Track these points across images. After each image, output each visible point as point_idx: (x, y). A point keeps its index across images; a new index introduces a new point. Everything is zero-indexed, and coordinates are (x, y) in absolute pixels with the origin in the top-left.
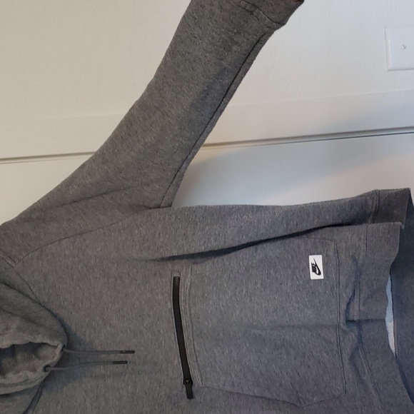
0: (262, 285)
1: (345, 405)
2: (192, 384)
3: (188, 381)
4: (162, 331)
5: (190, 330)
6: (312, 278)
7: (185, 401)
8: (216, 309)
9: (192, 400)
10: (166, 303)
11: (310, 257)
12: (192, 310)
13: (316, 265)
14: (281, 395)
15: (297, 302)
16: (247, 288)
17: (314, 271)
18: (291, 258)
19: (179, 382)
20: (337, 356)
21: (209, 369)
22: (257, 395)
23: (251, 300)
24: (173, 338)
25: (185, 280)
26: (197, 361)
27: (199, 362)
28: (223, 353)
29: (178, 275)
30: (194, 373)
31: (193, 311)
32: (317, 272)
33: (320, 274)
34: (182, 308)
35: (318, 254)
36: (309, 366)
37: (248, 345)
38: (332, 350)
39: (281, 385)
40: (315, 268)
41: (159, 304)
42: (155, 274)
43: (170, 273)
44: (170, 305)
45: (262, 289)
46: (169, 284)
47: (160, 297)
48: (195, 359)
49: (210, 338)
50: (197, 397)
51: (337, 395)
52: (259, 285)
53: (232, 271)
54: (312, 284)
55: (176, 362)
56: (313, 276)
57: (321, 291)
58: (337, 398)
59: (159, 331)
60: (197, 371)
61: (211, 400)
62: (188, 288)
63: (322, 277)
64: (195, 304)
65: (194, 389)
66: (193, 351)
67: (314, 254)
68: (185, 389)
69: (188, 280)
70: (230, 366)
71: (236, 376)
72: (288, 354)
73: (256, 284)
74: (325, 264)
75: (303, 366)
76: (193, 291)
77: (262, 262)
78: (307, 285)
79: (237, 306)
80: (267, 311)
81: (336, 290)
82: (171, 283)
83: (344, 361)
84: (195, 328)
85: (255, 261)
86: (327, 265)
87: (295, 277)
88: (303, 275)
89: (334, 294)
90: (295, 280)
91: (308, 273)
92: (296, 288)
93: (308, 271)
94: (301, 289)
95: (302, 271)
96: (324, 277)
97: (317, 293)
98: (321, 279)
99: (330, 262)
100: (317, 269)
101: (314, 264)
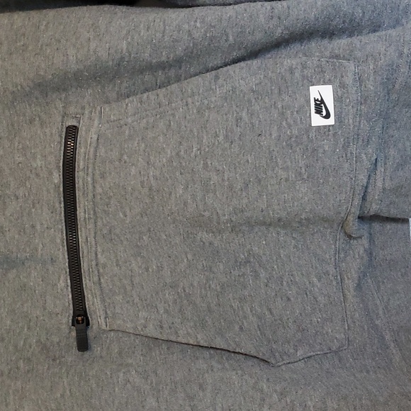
0: (226, 137)
1: (348, 365)
2: (88, 324)
3: (81, 317)
4: (38, 227)
5: (91, 226)
6: (313, 124)
7: (73, 355)
8: (142, 182)
9: (87, 354)
10: (51, 173)
12: (98, 186)
13: (322, 101)
14: (243, 344)
15: (286, 169)
16: (200, 142)
17: (319, 111)
19: (64, 321)
20: (334, 283)
21: (119, 298)
22: (202, 343)
23: (206, 166)
24: (58, 241)
25: (88, 131)
26: (100, 284)
27: (104, 285)
28: (147, 270)
29: (75, 124)
30: (93, 304)
31: (99, 190)
32: (324, 113)
33: (328, 116)
34: (79, 183)
35: (324, 83)
36: (289, 299)
37: (190, 257)
38: (327, 273)
39: (241, 328)
40: (320, 105)
41: (37, 175)
42: (31, 121)
43: (60, 119)
44: (57, 178)
45: (227, 145)
46: (57, 138)
47: (39, 162)
48: (96, 279)
49: (125, 243)
50: (96, 349)
51: (334, 348)
52: (221, 138)
53: (173, 115)
54: (313, 135)
55: (62, 284)
56: (317, 120)
58: (336, 352)
59: (33, 227)
60: (98, 301)
61: (120, 353)
62: (94, 144)
64: (103, 176)
65: (91, 333)
66: (94, 263)
67: (318, 83)
68: (74, 334)
69: (93, 130)
70: (157, 293)
71: (166, 311)
72: (256, 276)
73: (217, 136)
74: (338, 100)
75: (279, 299)
76: (102, 151)
77: (226, 99)
78: (305, 136)
79: (180, 177)
80: (231, 187)
81: (353, 148)
82: (61, 136)
83: (346, 292)
84: (99, 223)
85: (213, 99)
86: (341, 102)
87: (284, 123)
88: (299, 119)
89: (349, 155)
90: (285, 128)
91: (308, 115)
92: (284, 143)
93: (308, 112)
94: (294, 145)
95: (297, 112)
96: (335, 121)
97: (321, 151)
98: (329, 126)
99: (346, 95)
100: (323, 108)
101: (318, 100)
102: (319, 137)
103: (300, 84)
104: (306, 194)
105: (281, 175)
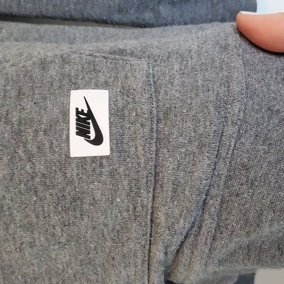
6: (73, 154)
11: (73, 93)
13: (90, 115)
15: (29, 227)
17: (83, 132)
18: (13, 93)
32: (92, 135)
33: (98, 140)
35: (97, 86)
40: (85, 120)
54: (72, 172)
57: (98, 195)
63: (103, 149)
67: (86, 86)
74: (116, 113)
78: (59, 175)
86: (123, 117)
87: (20, 152)
88: (47, 145)
89: (139, 209)
90: (21, 159)
91: (64, 137)
92: (22, 185)
93: (65, 132)
94: (41, 188)
95: (45, 131)
96: (111, 149)
97: (88, 200)
98: (101, 157)
99: (130, 106)
100: (91, 126)
101: (82, 112)
102: (84, 177)
103: (56, 85)
104: (69, 264)
105: (22, 237)
